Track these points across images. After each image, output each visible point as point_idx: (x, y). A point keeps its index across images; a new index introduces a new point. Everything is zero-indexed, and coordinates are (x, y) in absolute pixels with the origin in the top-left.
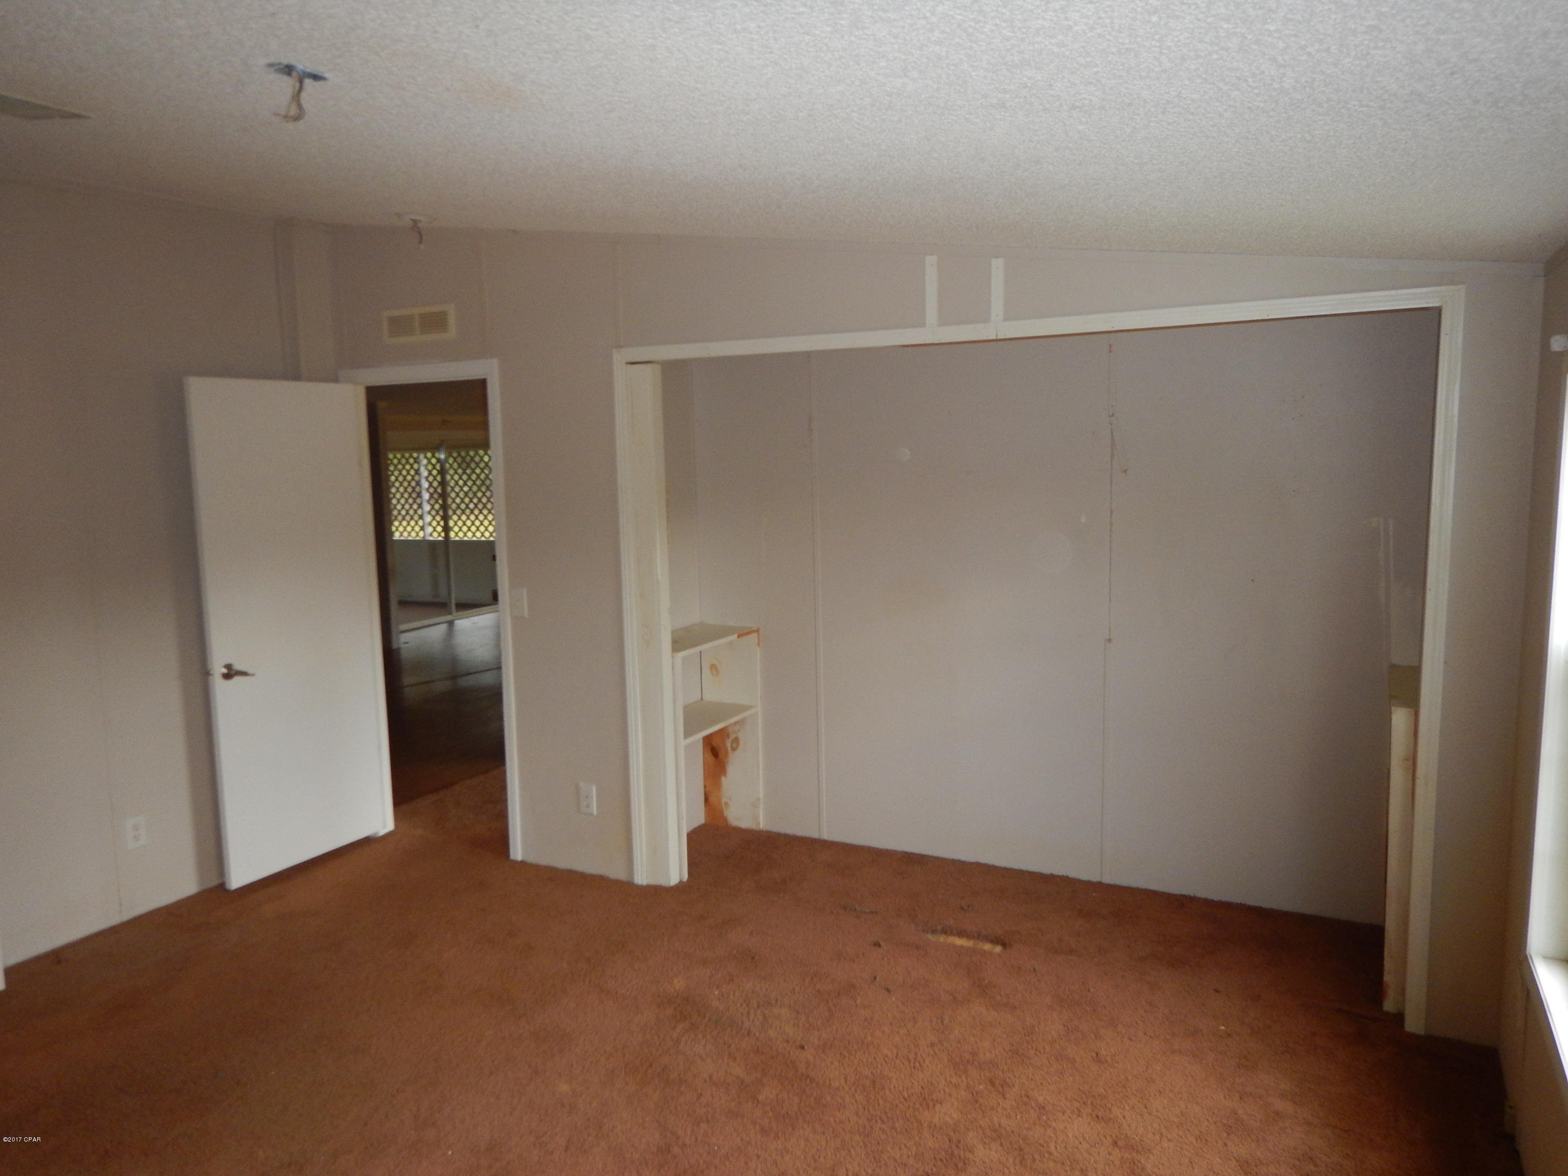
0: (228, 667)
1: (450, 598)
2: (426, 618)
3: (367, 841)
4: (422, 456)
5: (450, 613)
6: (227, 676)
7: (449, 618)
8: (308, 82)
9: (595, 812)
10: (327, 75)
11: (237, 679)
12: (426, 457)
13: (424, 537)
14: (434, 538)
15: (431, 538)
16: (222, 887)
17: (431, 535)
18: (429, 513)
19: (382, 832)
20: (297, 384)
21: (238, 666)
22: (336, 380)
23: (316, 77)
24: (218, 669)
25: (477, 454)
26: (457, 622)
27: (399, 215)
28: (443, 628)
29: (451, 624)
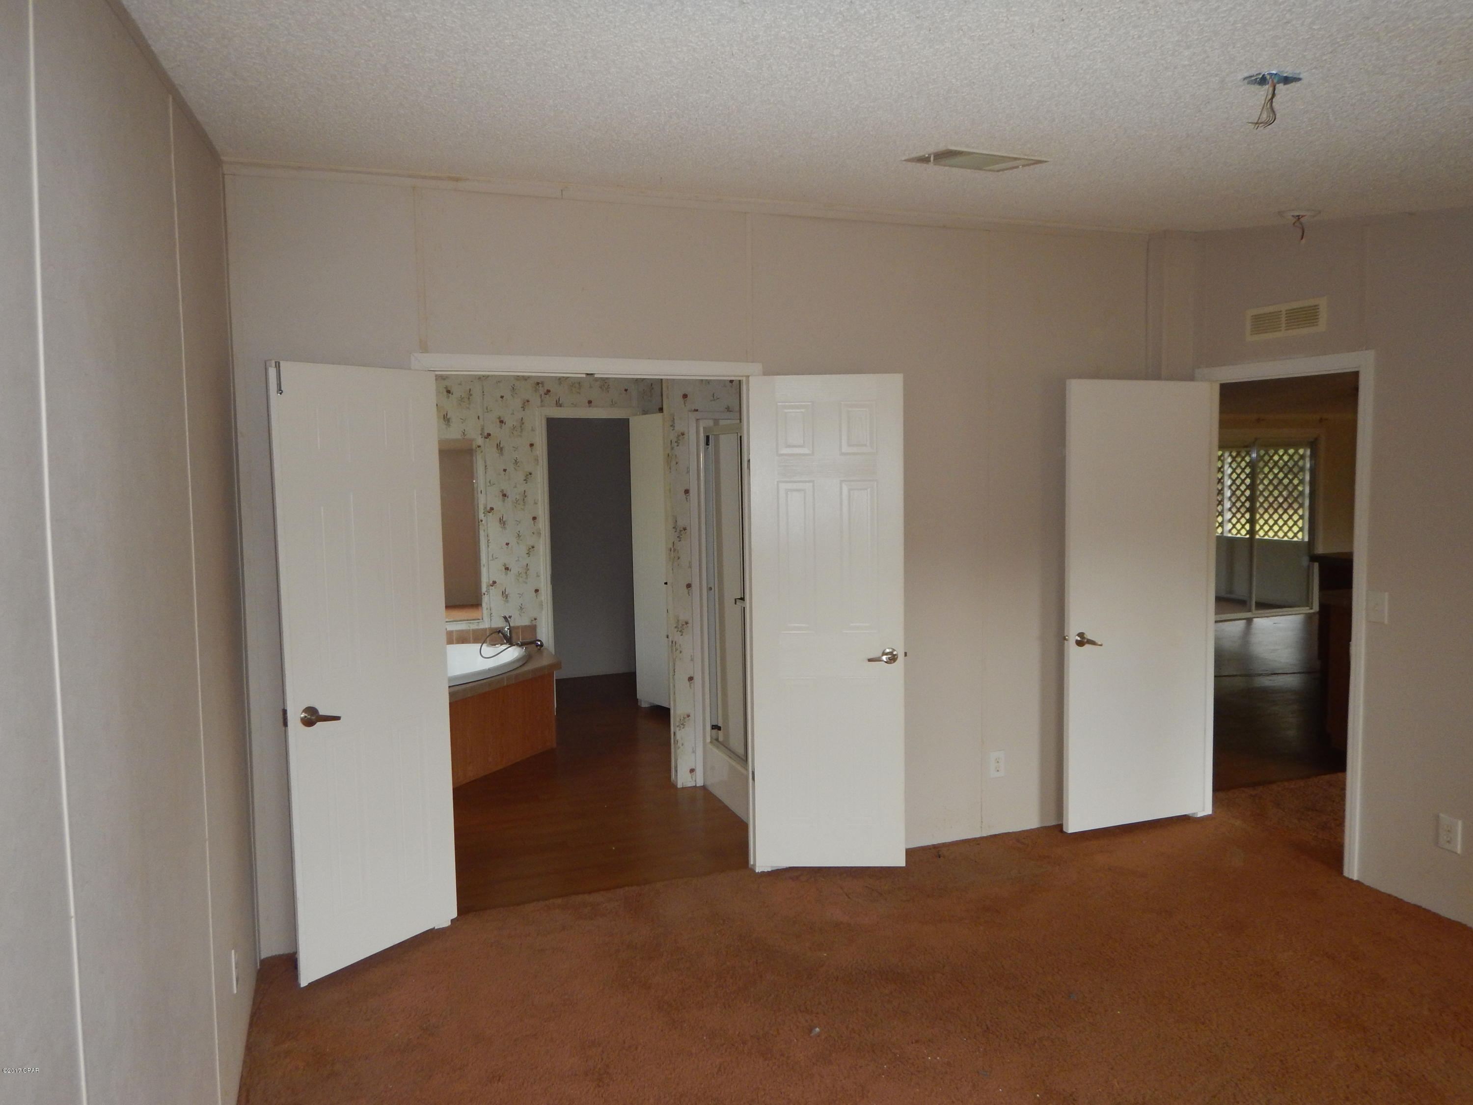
0: (1081, 635)
1: (1250, 598)
2: (1235, 612)
3: (1184, 819)
4: (1227, 454)
5: (1250, 611)
6: (1080, 643)
7: (1248, 615)
8: (1280, 87)
9: (1459, 850)
10: (1301, 76)
11: (1087, 647)
12: (1230, 455)
13: (1222, 533)
14: (1232, 534)
15: (1230, 535)
16: (1059, 828)
17: (1230, 531)
18: (1230, 510)
19: (1200, 814)
20: (1159, 382)
21: (1089, 636)
22: (1191, 378)
23: (1287, 80)
24: (1073, 637)
25: (1267, 453)
26: (1255, 620)
27: (1280, 213)
28: (1241, 624)
29: (1249, 621)
